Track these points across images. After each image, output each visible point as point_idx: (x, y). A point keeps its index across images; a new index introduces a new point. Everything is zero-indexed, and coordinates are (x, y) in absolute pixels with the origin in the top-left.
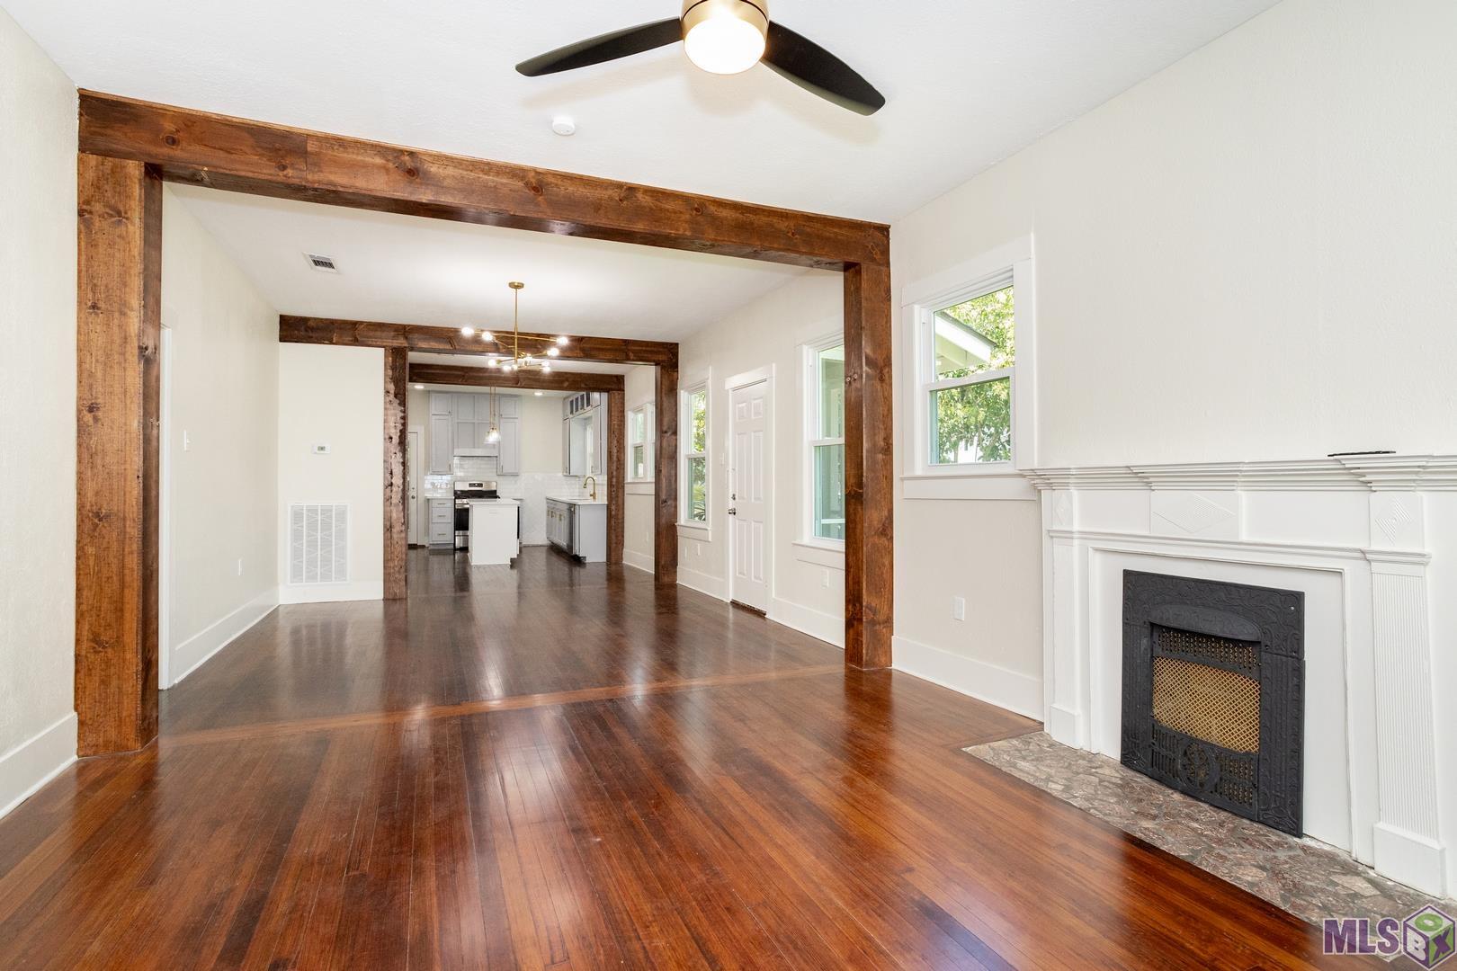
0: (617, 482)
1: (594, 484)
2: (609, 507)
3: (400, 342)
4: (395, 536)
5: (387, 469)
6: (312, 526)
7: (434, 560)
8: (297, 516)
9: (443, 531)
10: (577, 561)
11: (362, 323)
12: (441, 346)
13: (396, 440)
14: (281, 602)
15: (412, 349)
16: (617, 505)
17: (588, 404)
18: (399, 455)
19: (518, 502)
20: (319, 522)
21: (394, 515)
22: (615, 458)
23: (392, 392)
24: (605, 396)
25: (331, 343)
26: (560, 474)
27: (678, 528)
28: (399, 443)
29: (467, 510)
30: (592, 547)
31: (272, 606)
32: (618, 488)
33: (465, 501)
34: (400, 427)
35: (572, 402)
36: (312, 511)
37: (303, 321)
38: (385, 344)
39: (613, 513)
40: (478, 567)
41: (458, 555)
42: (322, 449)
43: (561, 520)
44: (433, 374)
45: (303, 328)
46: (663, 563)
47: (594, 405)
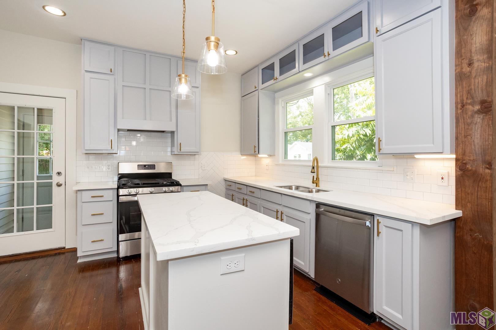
9: (100, 236)
33: (132, 191)
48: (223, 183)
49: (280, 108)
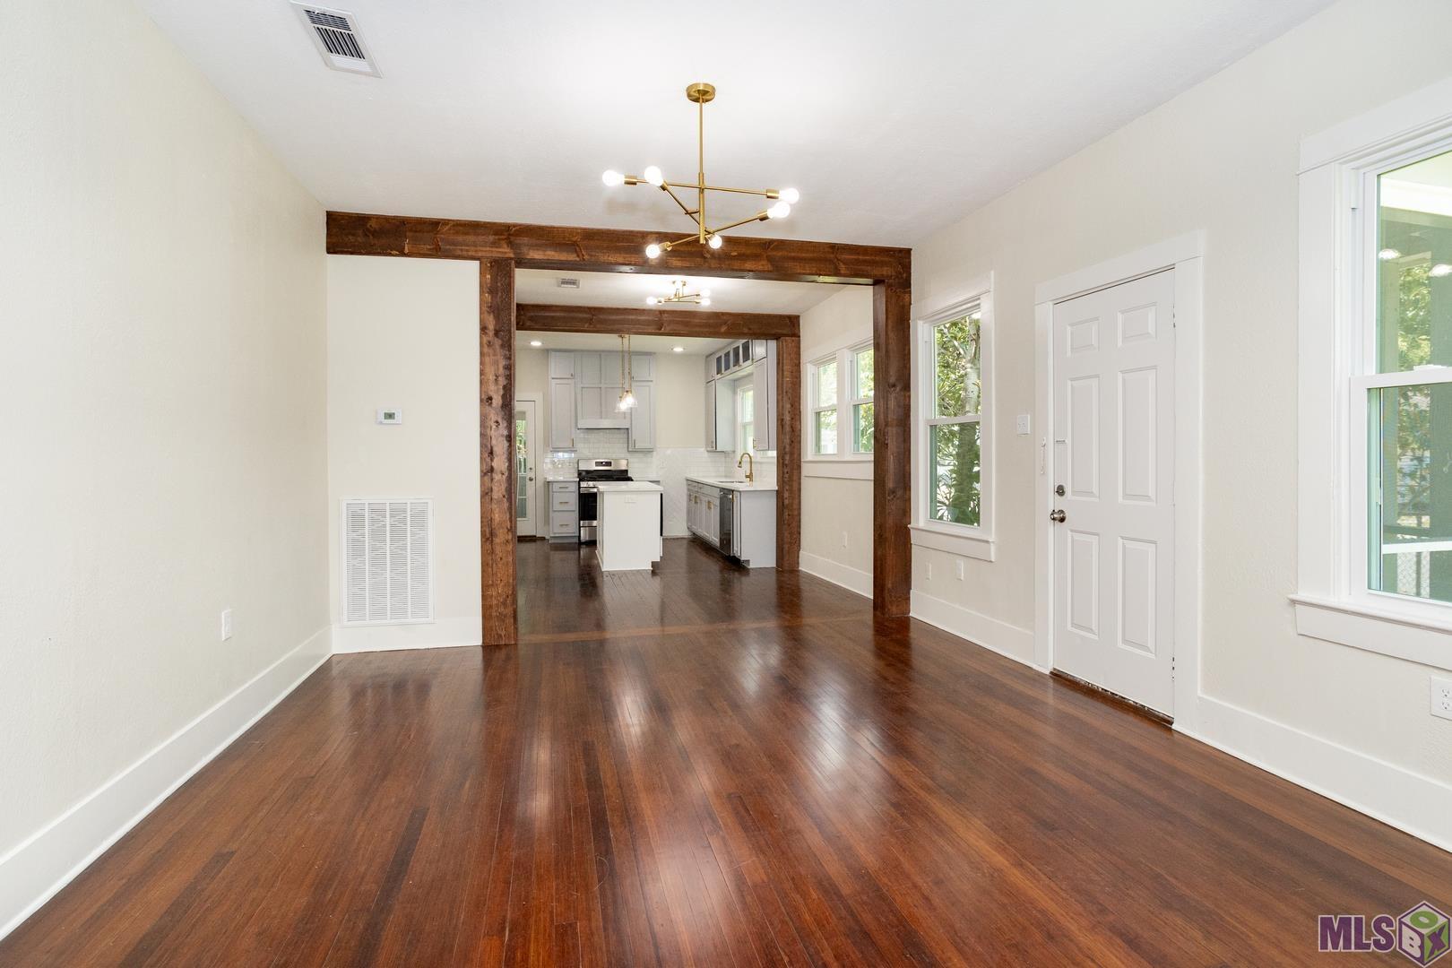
0: (792, 461)
1: (751, 462)
2: (779, 494)
3: (506, 251)
4: (498, 549)
5: (486, 446)
6: (378, 534)
7: (557, 556)
8: (356, 519)
9: (565, 523)
10: (736, 565)
11: (445, 222)
12: (563, 256)
13: (497, 401)
14: (335, 651)
15: (521, 263)
16: (791, 491)
17: (746, 358)
18: (503, 424)
19: (659, 488)
20: (388, 528)
21: (497, 517)
22: (788, 428)
23: (491, 327)
24: (773, 344)
25: (402, 254)
26: (703, 450)
27: (912, 532)
28: (502, 407)
29: (595, 495)
30: (756, 547)
31: (323, 656)
32: (792, 469)
33: (591, 484)
34: (502, 381)
35: (719, 359)
36: (377, 511)
37: (361, 220)
38: (480, 254)
39: (786, 502)
40: (612, 574)
41: (583, 551)
42: (390, 416)
43: (709, 508)
44: (553, 317)
45: (360, 232)
46: (890, 586)
47: (756, 358)
48: (685, 482)
49: (739, 398)
